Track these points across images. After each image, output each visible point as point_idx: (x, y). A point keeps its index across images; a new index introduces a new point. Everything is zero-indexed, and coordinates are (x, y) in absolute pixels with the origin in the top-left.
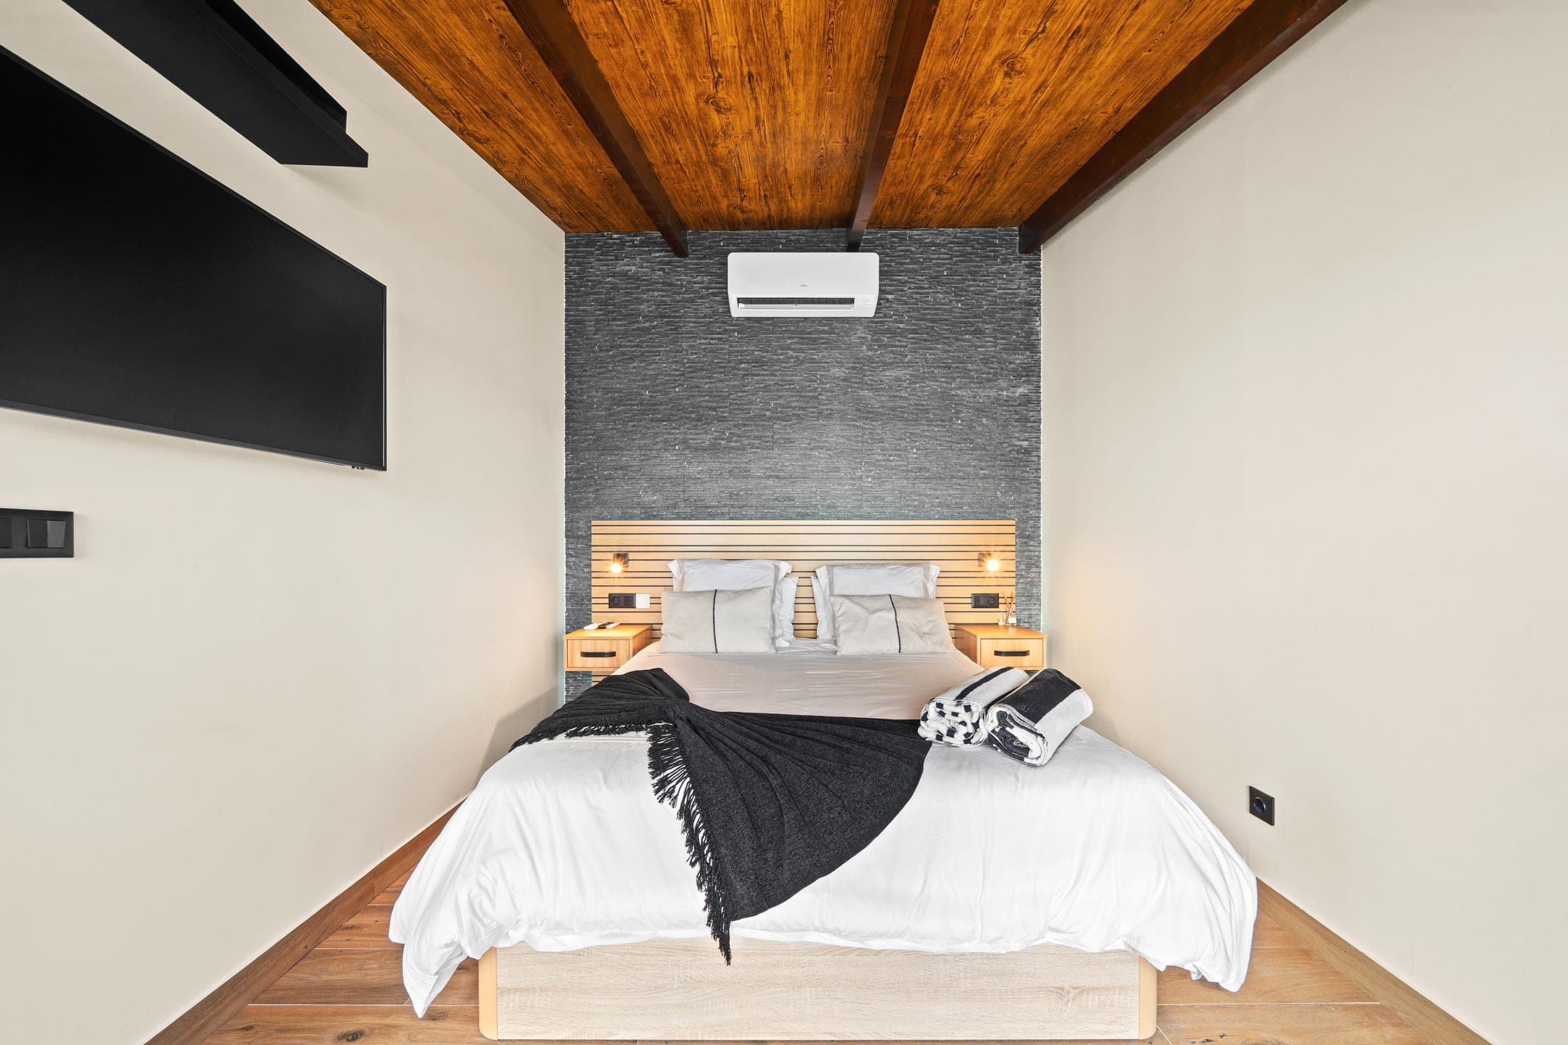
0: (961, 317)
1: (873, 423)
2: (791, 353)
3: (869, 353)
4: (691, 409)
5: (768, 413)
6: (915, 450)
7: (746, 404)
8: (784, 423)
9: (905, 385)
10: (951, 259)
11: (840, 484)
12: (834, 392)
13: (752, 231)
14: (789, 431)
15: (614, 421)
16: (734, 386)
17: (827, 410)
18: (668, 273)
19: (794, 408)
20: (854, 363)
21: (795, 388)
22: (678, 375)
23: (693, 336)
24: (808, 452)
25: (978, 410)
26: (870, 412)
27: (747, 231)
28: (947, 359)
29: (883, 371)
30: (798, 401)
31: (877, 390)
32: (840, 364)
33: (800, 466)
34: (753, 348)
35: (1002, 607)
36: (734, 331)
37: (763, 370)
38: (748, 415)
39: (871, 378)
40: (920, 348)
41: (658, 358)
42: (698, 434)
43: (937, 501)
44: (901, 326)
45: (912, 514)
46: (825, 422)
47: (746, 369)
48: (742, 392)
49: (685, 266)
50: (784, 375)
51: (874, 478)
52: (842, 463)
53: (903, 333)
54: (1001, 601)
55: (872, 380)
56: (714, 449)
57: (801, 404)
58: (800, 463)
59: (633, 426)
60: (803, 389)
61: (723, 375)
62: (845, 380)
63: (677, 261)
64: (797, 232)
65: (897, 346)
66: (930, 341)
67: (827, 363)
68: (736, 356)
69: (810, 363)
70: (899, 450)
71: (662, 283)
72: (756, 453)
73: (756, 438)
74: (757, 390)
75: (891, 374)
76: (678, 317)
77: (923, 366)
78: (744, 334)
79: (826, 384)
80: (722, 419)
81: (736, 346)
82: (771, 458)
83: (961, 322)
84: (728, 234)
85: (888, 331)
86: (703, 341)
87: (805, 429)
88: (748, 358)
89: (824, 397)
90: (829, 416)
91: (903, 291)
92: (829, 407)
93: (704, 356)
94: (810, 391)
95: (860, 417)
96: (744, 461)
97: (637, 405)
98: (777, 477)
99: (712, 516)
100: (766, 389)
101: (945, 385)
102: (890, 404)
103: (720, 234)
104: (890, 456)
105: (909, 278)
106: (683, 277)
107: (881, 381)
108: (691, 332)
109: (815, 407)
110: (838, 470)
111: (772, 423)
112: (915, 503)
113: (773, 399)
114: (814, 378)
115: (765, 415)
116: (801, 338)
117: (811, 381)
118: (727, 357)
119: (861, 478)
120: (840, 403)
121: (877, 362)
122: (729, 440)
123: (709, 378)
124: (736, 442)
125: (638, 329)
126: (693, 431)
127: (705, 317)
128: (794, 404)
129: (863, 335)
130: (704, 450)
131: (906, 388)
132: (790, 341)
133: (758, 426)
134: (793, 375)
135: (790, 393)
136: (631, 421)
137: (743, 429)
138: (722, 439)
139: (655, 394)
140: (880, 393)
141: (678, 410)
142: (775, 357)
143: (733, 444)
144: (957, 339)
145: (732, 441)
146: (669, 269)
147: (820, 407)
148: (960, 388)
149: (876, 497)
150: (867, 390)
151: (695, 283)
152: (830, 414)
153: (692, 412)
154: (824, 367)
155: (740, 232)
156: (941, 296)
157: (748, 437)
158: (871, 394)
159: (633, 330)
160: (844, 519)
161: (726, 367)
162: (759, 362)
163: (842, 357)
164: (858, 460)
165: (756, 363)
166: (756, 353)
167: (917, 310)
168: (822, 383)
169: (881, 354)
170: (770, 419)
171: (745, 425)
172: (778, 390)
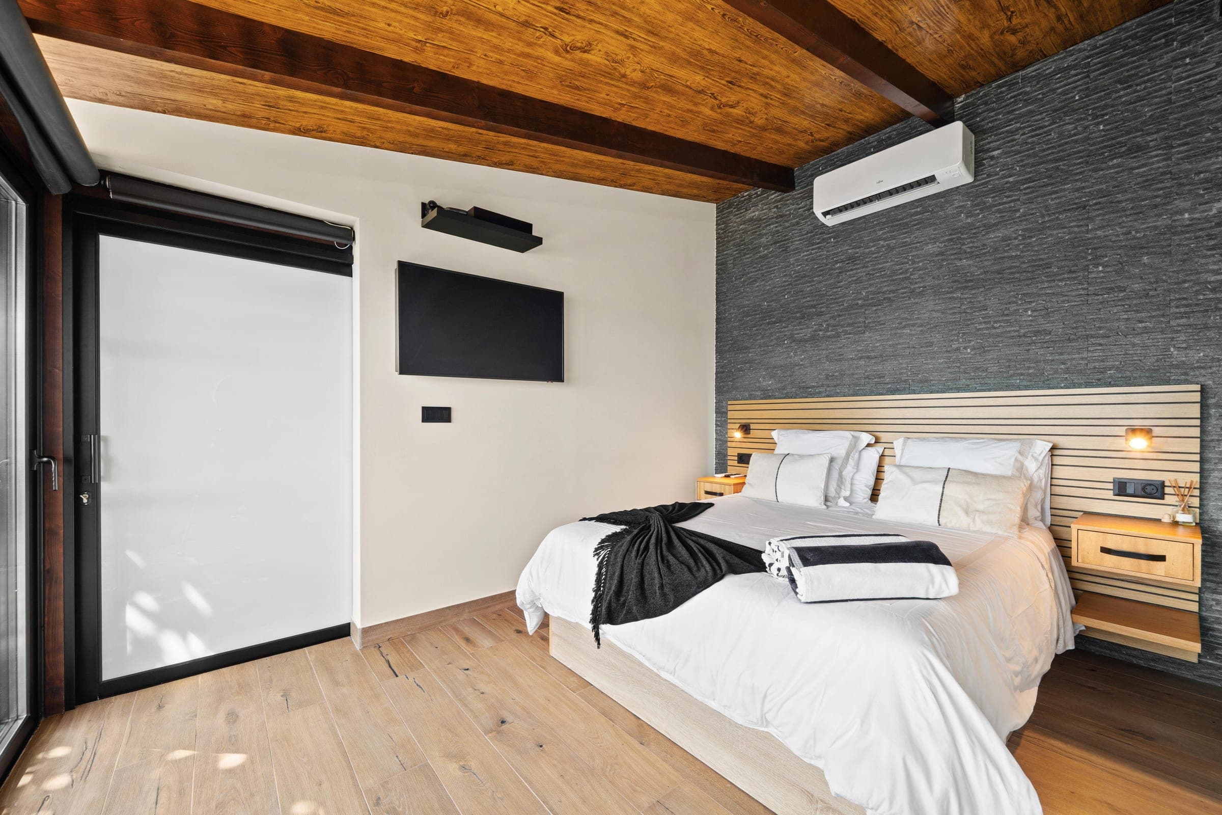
0: (1103, 141)
1: (973, 292)
2: (882, 243)
3: (969, 220)
4: (796, 310)
5: (860, 302)
6: (1030, 313)
7: (840, 298)
8: (874, 308)
9: (1016, 242)
10: (1088, 76)
11: (932, 358)
12: (927, 269)
13: (847, 147)
14: (880, 314)
15: (744, 329)
16: (830, 285)
17: (920, 287)
18: (780, 208)
19: (884, 293)
20: (951, 235)
21: (886, 274)
22: (787, 285)
23: (798, 251)
24: (899, 331)
25: (1133, 248)
26: (970, 281)
27: (841, 149)
28: (1081, 197)
29: (987, 233)
30: (888, 286)
31: (978, 256)
32: (934, 240)
33: (890, 346)
34: (846, 248)
35: (1168, 499)
36: (830, 238)
37: (856, 264)
38: (842, 307)
39: (971, 245)
40: (1037, 197)
41: (773, 275)
42: (801, 329)
43: (1062, 366)
44: (1011, 179)
45: (1025, 383)
46: (917, 300)
47: (840, 268)
48: (837, 288)
49: (793, 198)
50: (875, 265)
51: (973, 349)
52: (937, 338)
53: (1014, 187)
54: (1167, 490)
55: (971, 248)
56: (814, 338)
57: (892, 288)
58: (891, 343)
59: (757, 330)
60: (894, 273)
61: (821, 278)
62: (941, 254)
63: (787, 196)
64: (888, 130)
65: (1005, 203)
66: (1052, 184)
67: (919, 242)
68: (832, 259)
69: (901, 247)
70: (1007, 315)
71: (776, 217)
72: (849, 338)
73: (849, 325)
74: (850, 283)
75: (995, 236)
76: (787, 240)
77: (1043, 216)
78: (839, 238)
79: (918, 262)
80: (820, 314)
81: (832, 250)
82: (863, 341)
83: (1105, 147)
84: (825, 158)
85: (994, 190)
86: (805, 253)
87: (896, 310)
88: (843, 257)
89: (916, 276)
90: (921, 294)
91: (1015, 140)
92: (922, 285)
93: (807, 265)
94: (901, 274)
95: (957, 289)
96: (839, 346)
97: (759, 314)
98: (868, 357)
99: (812, 395)
100: (858, 281)
101: (1076, 229)
102: (996, 268)
103: (820, 161)
104: (995, 322)
105: (1022, 124)
106: (792, 207)
107: (985, 245)
108: (797, 249)
109: (906, 288)
110: (931, 344)
111: (863, 310)
112: (1031, 371)
113: (865, 288)
114: (906, 260)
115: (857, 304)
116: (892, 226)
117: (902, 264)
118: (825, 261)
119: (958, 349)
120: (934, 278)
121: (979, 227)
122: (827, 330)
123: (810, 282)
124: (832, 331)
125: (760, 257)
126: (798, 328)
127: (808, 233)
128: (885, 289)
129: (961, 204)
130: (806, 341)
131: (1018, 245)
132: (881, 232)
133: (851, 314)
134: (884, 263)
135: (881, 280)
136: (755, 327)
137: (837, 319)
138: (820, 331)
139: (771, 304)
140: (982, 258)
141: (787, 313)
142: (867, 250)
143: (829, 333)
144: (1096, 170)
145: (828, 331)
146: (781, 204)
147: (912, 287)
148: (1101, 228)
149: (978, 369)
150: (965, 258)
151: (799, 209)
152: (923, 291)
153: (797, 312)
154: (916, 247)
155: (835, 153)
156: (1070, 127)
157: (842, 326)
158: (971, 262)
159: (757, 259)
160: (938, 392)
161: (824, 270)
162: (852, 259)
163: (936, 232)
164: (954, 332)
165: (849, 260)
166: (850, 251)
167: (1035, 155)
168: (914, 263)
169: (984, 217)
170: (862, 306)
171: (839, 316)
172: (869, 279)
